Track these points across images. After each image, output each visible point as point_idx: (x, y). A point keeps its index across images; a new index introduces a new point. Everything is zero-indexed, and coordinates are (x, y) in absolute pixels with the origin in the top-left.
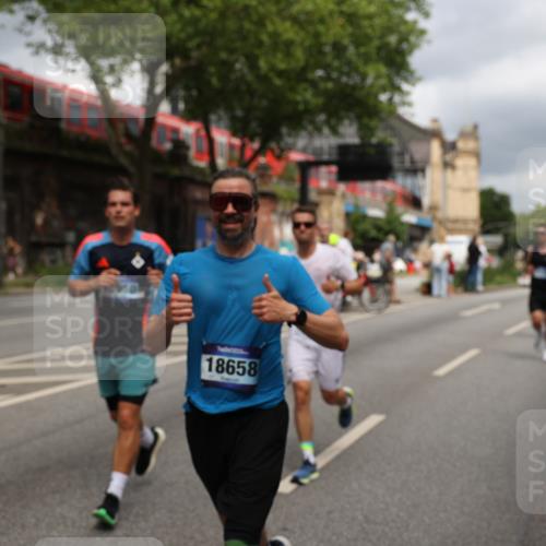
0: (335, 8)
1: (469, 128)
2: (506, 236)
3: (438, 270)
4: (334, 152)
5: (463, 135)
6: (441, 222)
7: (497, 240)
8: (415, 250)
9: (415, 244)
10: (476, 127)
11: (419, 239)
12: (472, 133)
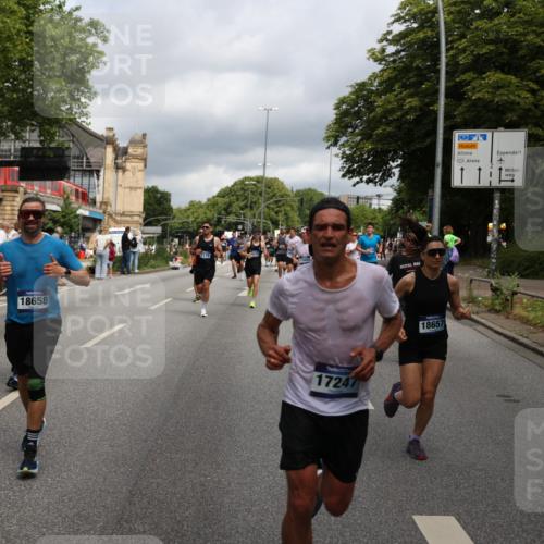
0: (24, 28)
1: (139, 137)
2: (164, 226)
3: (101, 256)
4: (19, 154)
5: (133, 142)
6: (110, 215)
7: (158, 230)
8: (88, 240)
9: (87, 235)
10: (144, 135)
11: (92, 230)
12: (141, 141)
